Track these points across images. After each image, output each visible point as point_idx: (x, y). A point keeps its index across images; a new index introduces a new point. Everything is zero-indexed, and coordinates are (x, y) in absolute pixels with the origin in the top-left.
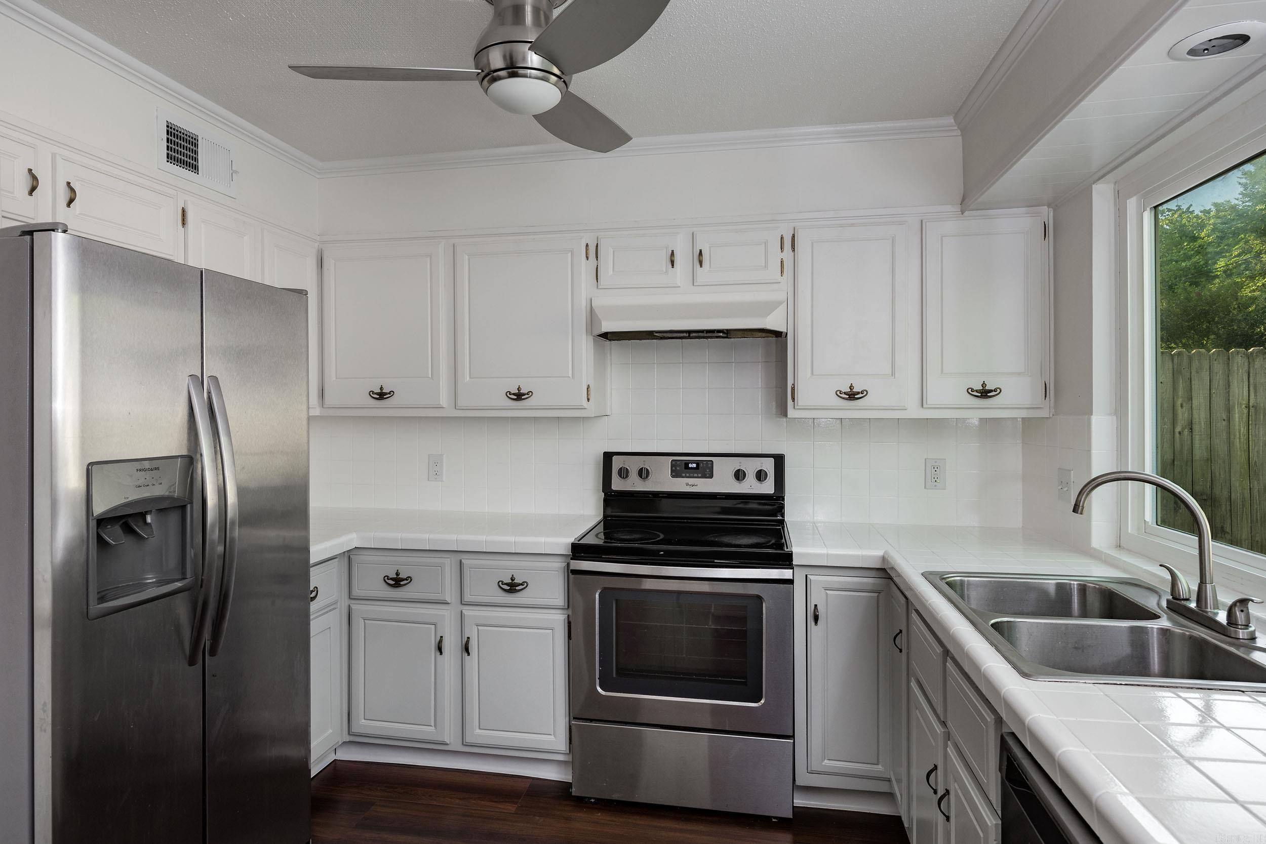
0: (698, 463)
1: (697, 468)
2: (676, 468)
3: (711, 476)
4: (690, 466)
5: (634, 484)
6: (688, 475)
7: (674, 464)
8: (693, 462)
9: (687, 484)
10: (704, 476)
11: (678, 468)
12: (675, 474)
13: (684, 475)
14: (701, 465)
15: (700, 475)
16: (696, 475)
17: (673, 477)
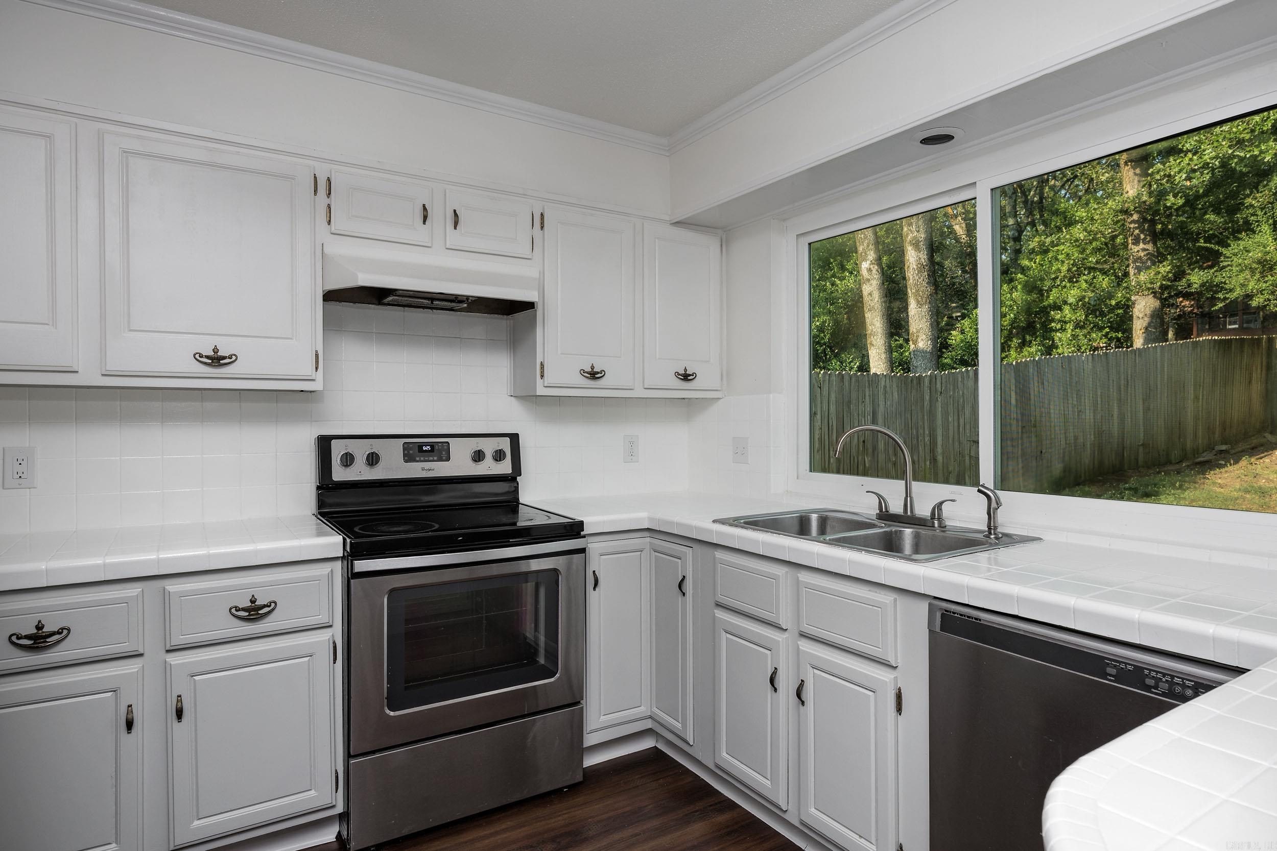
0: (432, 445)
1: (432, 450)
2: (408, 452)
3: (448, 459)
4: (424, 448)
5: (360, 472)
6: (422, 459)
7: (406, 447)
8: (426, 444)
9: (423, 469)
10: (440, 460)
11: (411, 452)
12: (409, 457)
13: (418, 459)
14: (437, 447)
15: (435, 458)
16: (431, 458)
17: (406, 461)
